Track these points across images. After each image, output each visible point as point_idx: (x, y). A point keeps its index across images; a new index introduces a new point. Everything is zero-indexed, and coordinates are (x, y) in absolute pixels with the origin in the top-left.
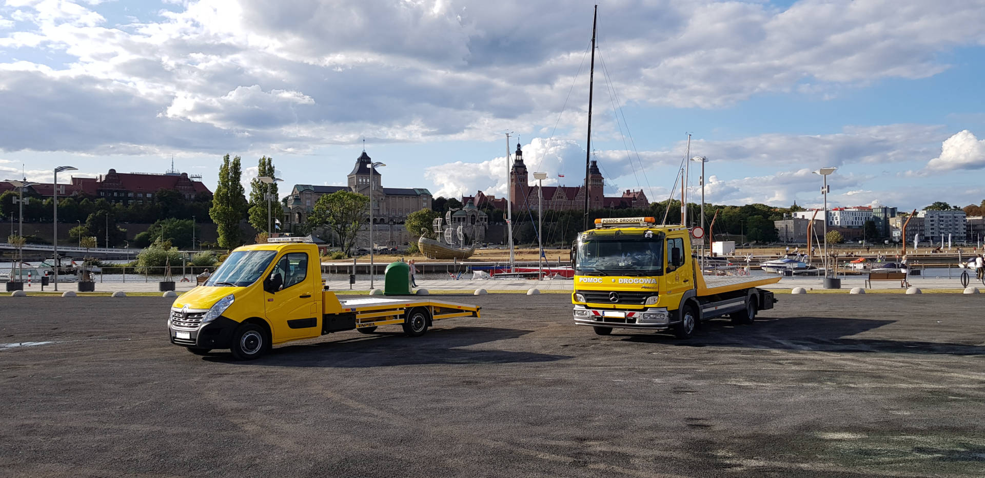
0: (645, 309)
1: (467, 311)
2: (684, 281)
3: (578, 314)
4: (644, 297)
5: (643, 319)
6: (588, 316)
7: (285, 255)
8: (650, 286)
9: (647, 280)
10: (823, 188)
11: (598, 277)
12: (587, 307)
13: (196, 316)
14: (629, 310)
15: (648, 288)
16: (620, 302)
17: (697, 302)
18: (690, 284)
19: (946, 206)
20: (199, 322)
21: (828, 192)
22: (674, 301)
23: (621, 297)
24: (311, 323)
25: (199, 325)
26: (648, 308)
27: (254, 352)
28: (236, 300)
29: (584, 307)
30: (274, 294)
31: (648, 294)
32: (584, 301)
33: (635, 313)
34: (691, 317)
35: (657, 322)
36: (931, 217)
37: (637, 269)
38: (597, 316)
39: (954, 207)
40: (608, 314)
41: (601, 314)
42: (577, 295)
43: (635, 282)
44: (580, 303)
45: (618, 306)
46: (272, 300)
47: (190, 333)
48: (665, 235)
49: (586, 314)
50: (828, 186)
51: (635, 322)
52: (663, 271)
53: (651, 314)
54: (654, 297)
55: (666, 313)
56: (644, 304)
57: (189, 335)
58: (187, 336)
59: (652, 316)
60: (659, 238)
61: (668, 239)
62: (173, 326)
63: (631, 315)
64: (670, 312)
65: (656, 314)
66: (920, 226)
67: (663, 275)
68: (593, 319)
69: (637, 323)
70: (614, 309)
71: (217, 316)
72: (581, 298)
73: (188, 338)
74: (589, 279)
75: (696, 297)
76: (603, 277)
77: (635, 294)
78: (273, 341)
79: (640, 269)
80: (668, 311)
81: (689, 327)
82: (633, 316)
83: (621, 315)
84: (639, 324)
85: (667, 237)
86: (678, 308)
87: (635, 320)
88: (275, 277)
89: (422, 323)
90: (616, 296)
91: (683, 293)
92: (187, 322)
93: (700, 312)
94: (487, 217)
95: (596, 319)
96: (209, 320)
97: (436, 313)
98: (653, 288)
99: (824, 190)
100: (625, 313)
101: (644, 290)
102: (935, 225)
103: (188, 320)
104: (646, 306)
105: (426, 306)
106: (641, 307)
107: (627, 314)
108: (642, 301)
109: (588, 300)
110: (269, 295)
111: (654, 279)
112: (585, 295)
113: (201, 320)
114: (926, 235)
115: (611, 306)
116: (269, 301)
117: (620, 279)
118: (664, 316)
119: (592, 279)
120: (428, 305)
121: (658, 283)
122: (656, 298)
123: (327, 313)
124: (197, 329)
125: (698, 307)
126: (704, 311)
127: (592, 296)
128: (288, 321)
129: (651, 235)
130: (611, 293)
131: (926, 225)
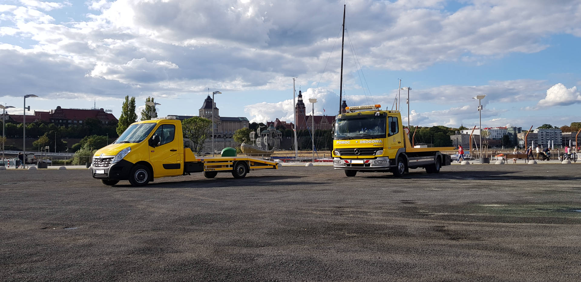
0: (376, 158)
1: (270, 165)
2: (398, 143)
3: (336, 163)
4: (375, 151)
5: (374, 164)
6: (342, 163)
7: (161, 125)
8: (378, 144)
9: (377, 140)
10: (479, 107)
11: (348, 140)
12: (341, 158)
13: (108, 160)
14: (366, 159)
15: (377, 145)
16: (360, 155)
17: (406, 156)
18: (402, 145)
19: (550, 127)
20: (110, 163)
21: (482, 109)
22: (393, 154)
23: (361, 151)
24: (177, 166)
25: (110, 165)
26: (377, 157)
27: (143, 182)
28: (132, 151)
29: (339, 159)
30: (155, 148)
31: (377, 149)
32: (340, 155)
33: (369, 161)
34: (403, 164)
35: (382, 165)
36: (542, 133)
37: (370, 135)
38: (347, 164)
39: (555, 127)
40: (354, 162)
41: (350, 162)
42: (335, 151)
43: (369, 142)
44: (337, 156)
45: (360, 157)
46: (154, 151)
47: (104, 170)
48: (387, 114)
49: (341, 163)
50: (482, 106)
51: (369, 166)
52: (386, 135)
53: (379, 161)
54: (381, 151)
55: (388, 160)
56: (375, 155)
57: (104, 171)
58: (102, 172)
59: (379, 162)
60: (383, 116)
61: (389, 117)
62: (94, 167)
63: (367, 161)
64: (390, 159)
65: (382, 161)
66: (535, 138)
67: (386, 137)
68: (345, 166)
69: (371, 166)
70: (357, 159)
71: (120, 160)
72: (337, 153)
73: (103, 173)
74: (342, 142)
75: (405, 153)
76: (350, 140)
77: (370, 150)
78: (155, 176)
79: (372, 135)
80: (389, 159)
81: (402, 170)
82: (368, 162)
83: (361, 162)
84: (372, 167)
85: (388, 116)
86: (395, 158)
87: (369, 164)
88: (155, 137)
89: (243, 170)
90: (358, 151)
91: (398, 149)
92: (102, 164)
93: (408, 163)
94: (281, 134)
95: (346, 165)
96: (116, 162)
97: (251, 165)
98: (380, 145)
99: (479, 108)
100: (364, 161)
101: (375, 147)
102: (544, 138)
103: (103, 163)
104: (376, 156)
105: (246, 161)
106: (373, 157)
107: (365, 161)
108: (374, 153)
109: (341, 154)
110: (151, 148)
111: (380, 140)
112: (341, 151)
113: (111, 162)
114: (538, 144)
115: (356, 157)
116: (152, 152)
117: (360, 141)
118: (387, 162)
119: (344, 142)
120: (247, 160)
121: (383, 142)
122: (382, 151)
123: (186, 161)
124: (108, 167)
125: (407, 159)
126: (410, 161)
127: (344, 152)
128: (163, 164)
129: (379, 114)
130: (355, 149)
131: (538, 138)
